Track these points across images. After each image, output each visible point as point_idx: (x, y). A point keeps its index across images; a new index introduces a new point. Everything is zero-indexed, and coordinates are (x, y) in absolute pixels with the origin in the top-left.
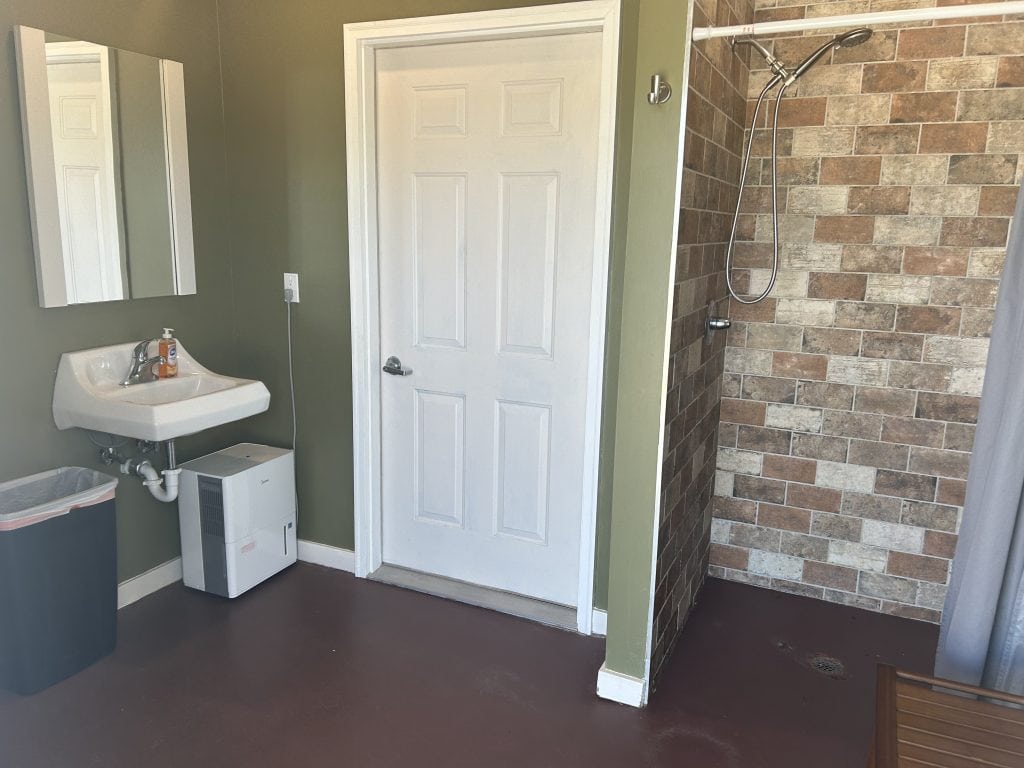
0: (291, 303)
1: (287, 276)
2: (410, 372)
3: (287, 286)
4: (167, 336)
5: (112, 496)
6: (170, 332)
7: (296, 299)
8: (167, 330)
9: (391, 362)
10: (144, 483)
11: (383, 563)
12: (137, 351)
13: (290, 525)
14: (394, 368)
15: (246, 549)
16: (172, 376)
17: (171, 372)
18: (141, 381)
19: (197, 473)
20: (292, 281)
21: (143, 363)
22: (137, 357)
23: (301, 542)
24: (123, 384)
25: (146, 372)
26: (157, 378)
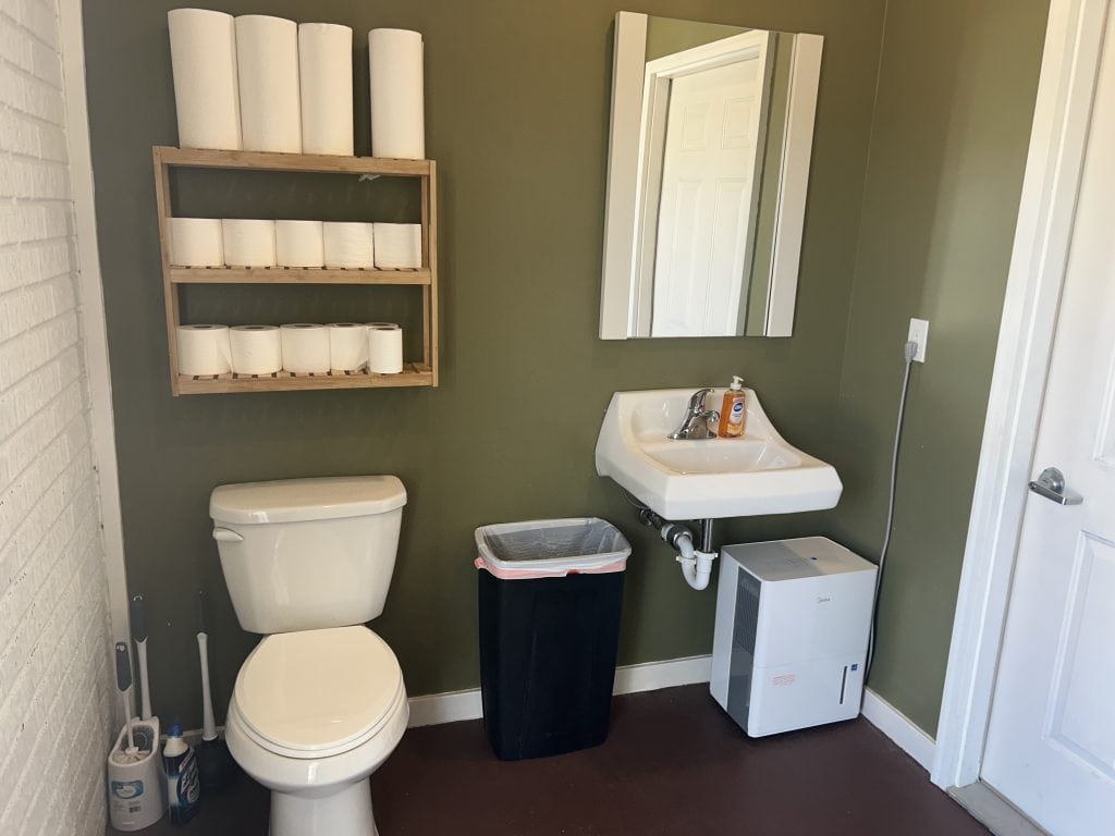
0: (912, 362)
1: (914, 322)
2: (1078, 501)
3: (911, 338)
4: (736, 386)
5: (621, 568)
6: (740, 382)
7: (921, 357)
8: (737, 379)
9: (1049, 476)
10: (677, 559)
11: (980, 779)
12: (694, 398)
13: (854, 667)
14: (1052, 488)
15: (778, 680)
16: (733, 436)
17: (733, 433)
18: (692, 437)
19: (739, 564)
20: (919, 331)
21: (697, 415)
22: (692, 407)
23: (869, 693)
24: (672, 437)
25: (698, 426)
26: (712, 435)
